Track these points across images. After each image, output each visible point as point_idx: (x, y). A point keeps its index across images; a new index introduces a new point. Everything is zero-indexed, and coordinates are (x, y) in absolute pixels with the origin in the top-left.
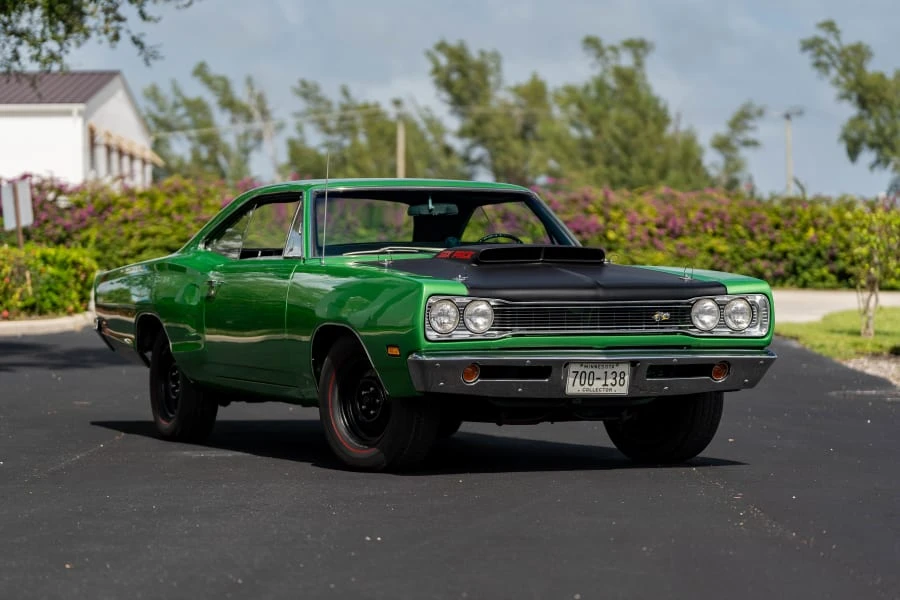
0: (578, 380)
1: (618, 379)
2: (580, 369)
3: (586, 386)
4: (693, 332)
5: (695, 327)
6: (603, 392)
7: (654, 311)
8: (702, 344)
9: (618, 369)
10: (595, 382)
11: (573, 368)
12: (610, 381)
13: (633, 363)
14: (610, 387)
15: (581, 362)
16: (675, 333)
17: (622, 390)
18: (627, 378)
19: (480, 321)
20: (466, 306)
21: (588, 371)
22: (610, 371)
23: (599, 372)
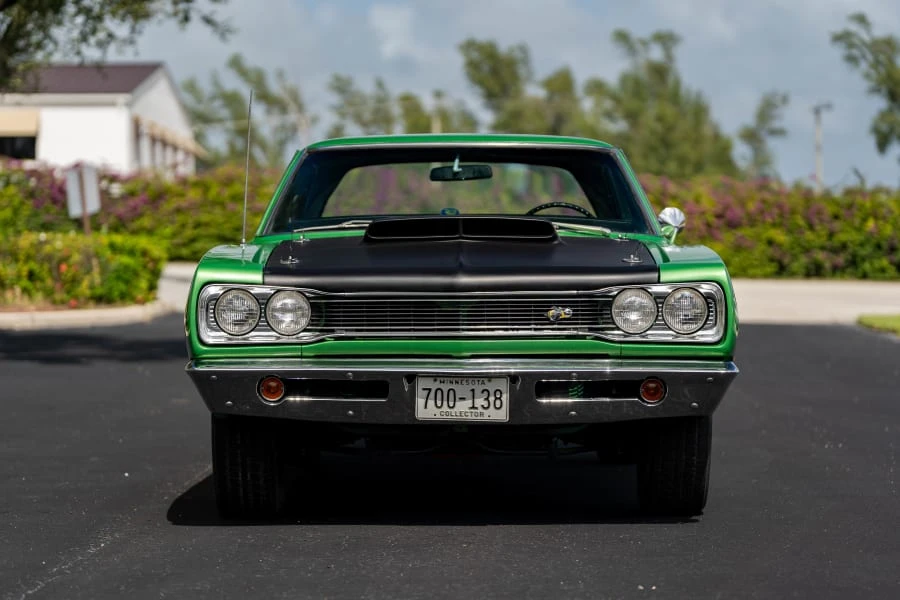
0: (431, 403)
1: (492, 399)
2: (434, 386)
3: (445, 408)
4: (614, 335)
5: (618, 329)
6: (471, 417)
7: (549, 305)
8: (624, 353)
9: (491, 386)
10: (458, 404)
11: (421, 384)
12: (480, 402)
13: (513, 378)
14: (480, 410)
15: (435, 376)
16: (584, 337)
17: (500, 415)
18: (505, 398)
19: (288, 318)
20: (268, 298)
21: (445, 387)
22: (479, 388)
23: (462, 389)
